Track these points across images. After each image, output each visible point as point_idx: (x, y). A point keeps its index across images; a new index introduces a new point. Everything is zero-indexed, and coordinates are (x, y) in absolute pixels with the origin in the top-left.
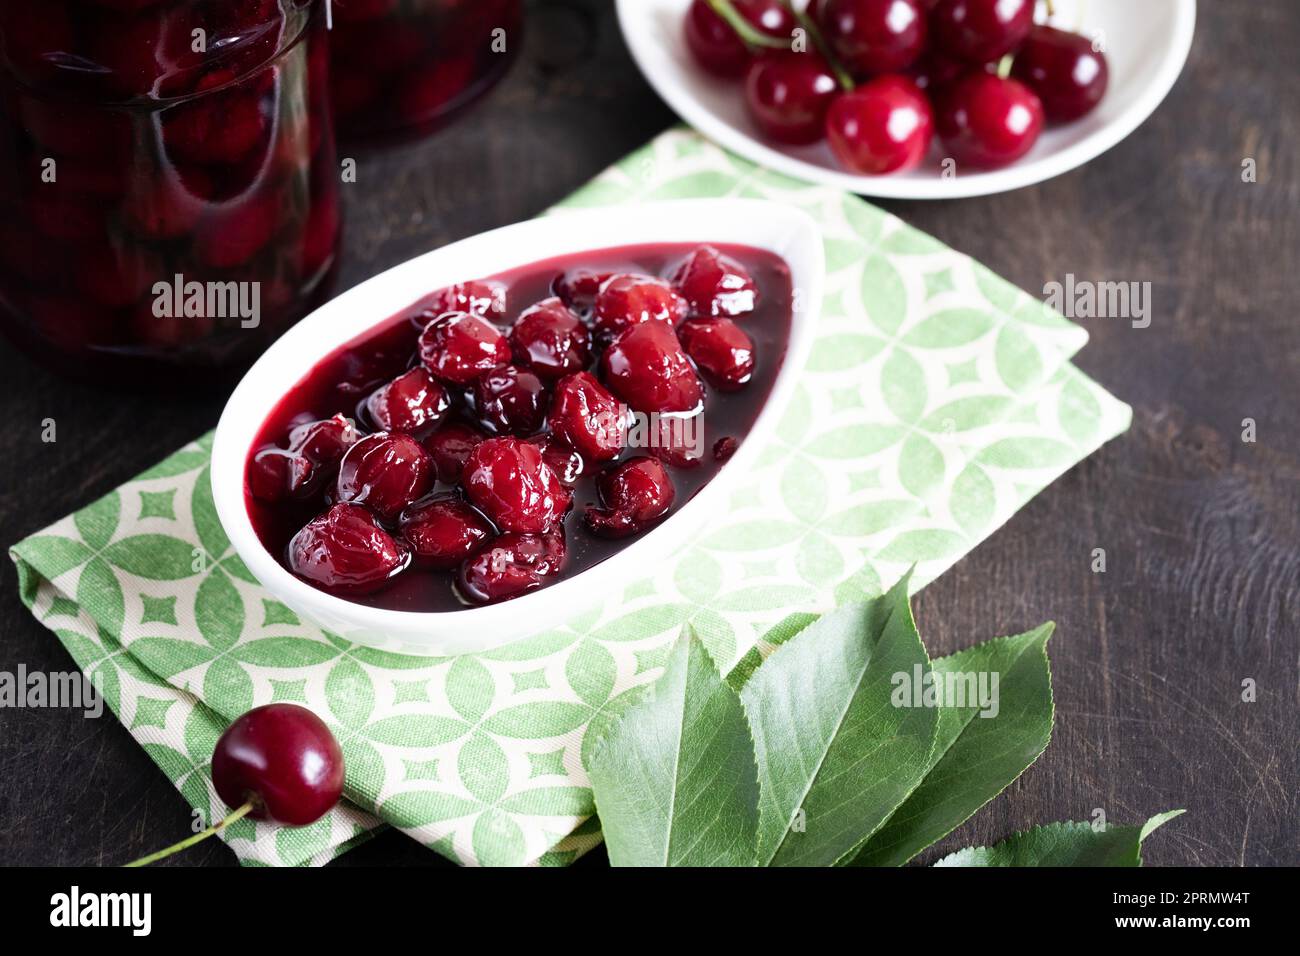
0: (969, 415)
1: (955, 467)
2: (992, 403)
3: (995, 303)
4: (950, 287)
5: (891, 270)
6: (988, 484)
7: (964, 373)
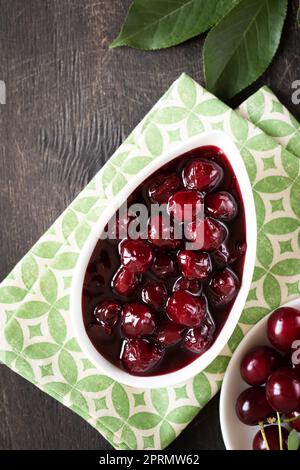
0: (32, 310)
1: (36, 286)
2: (24, 314)
3: (25, 361)
4: (42, 367)
5: (65, 377)
6: (25, 281)
7: (35, 330)
